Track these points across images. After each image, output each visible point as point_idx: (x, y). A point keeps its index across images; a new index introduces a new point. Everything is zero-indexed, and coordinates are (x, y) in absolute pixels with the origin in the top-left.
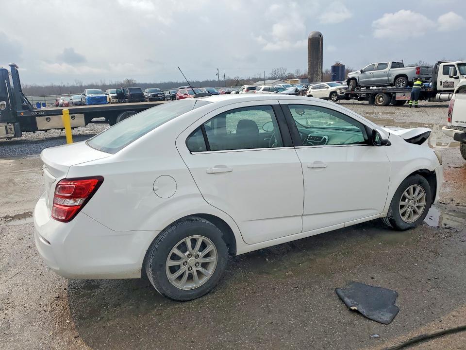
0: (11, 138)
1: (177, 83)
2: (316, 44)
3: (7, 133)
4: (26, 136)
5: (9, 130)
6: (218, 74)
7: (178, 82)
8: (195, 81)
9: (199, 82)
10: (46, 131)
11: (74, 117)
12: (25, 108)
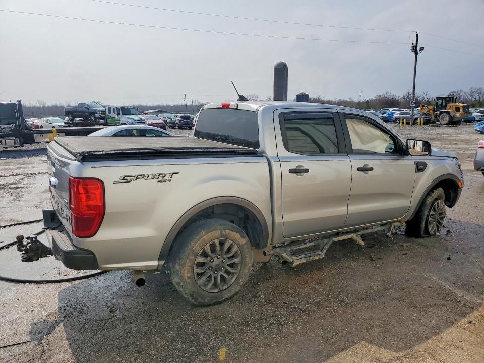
0: (16, 147)
1: (146, 106)
2: (281, 72)
3: (15, 144)
4: (27, 147)
5: (16, 142)
6: (185, 100)
7: (148, 106)
8: (165, 105)
9: (170, 106)
10: (38, 143)
11: (59, 135)
12: (27, 128)
